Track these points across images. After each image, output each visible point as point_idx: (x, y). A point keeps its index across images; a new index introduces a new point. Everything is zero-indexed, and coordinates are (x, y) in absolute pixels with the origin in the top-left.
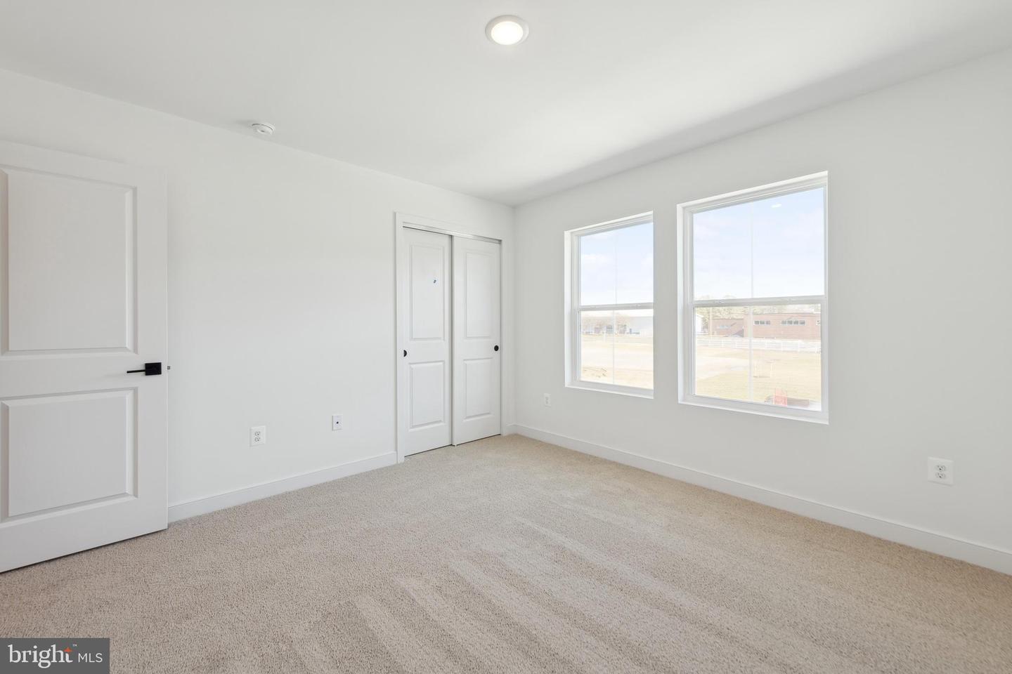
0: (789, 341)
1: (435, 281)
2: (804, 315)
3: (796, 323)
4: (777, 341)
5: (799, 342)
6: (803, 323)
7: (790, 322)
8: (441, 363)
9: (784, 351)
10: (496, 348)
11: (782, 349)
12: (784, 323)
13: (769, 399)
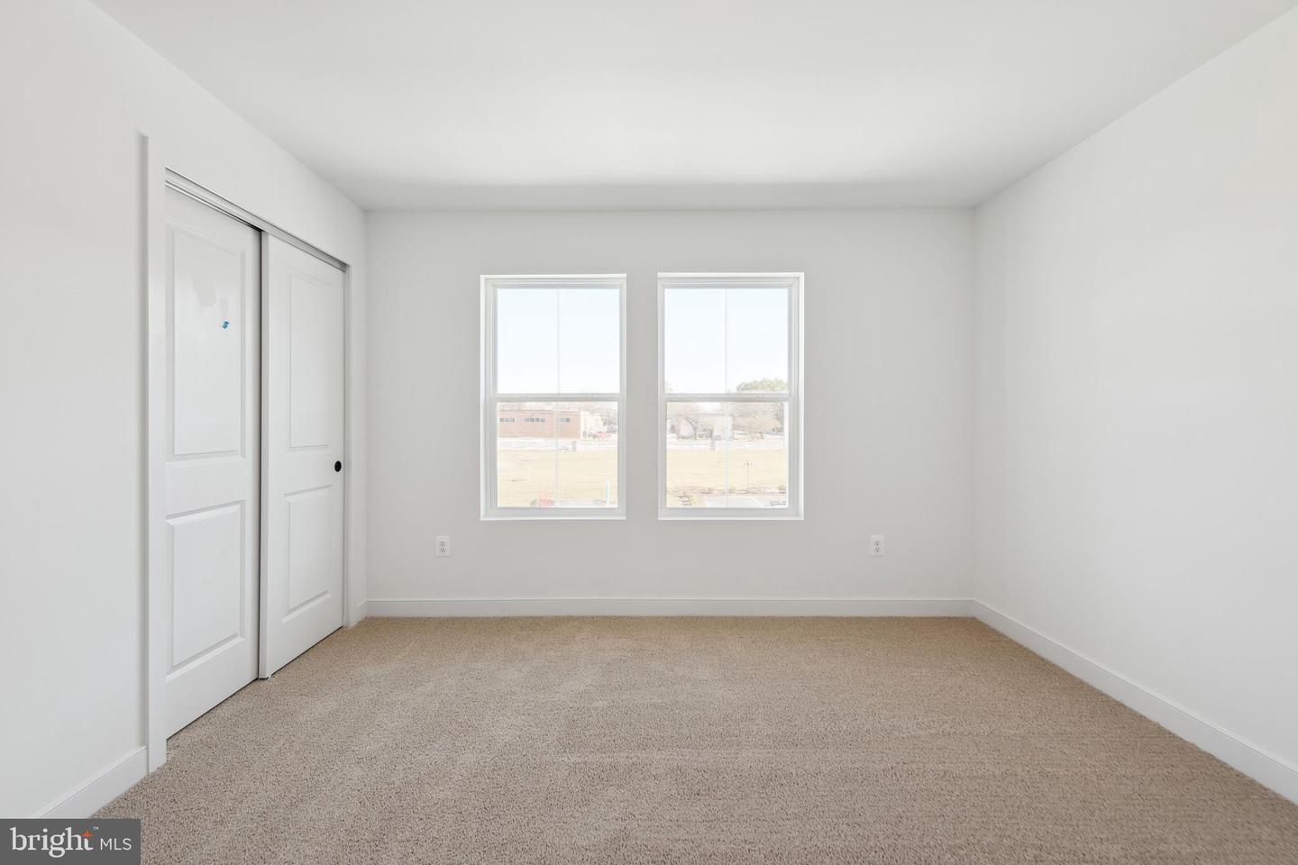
0: (533, 440)
1: (226, 325)
2: (542, 412)
3: (538, 420)
4: (521, 440)
5: (541, 440)
6: (543, 421)
7: (532, 420)
8: (237, 507)
9: (530, 451)
10: (338, 466)
11: (528, 449)
12: (527, 420)
13: (533, 502)
